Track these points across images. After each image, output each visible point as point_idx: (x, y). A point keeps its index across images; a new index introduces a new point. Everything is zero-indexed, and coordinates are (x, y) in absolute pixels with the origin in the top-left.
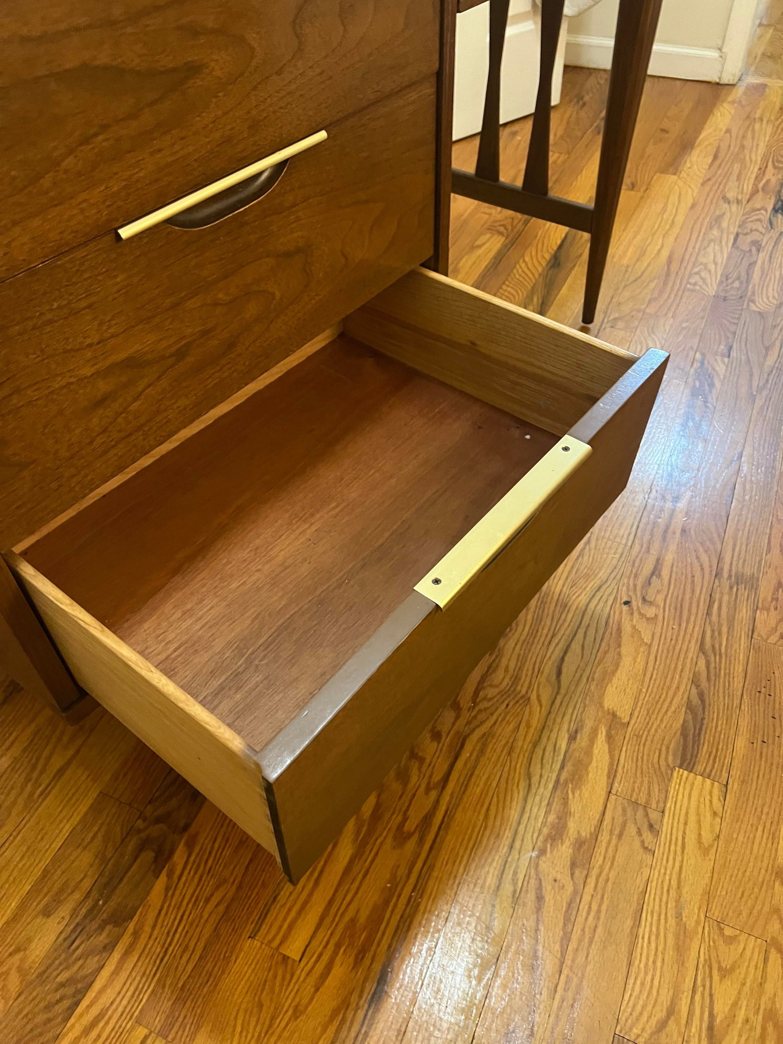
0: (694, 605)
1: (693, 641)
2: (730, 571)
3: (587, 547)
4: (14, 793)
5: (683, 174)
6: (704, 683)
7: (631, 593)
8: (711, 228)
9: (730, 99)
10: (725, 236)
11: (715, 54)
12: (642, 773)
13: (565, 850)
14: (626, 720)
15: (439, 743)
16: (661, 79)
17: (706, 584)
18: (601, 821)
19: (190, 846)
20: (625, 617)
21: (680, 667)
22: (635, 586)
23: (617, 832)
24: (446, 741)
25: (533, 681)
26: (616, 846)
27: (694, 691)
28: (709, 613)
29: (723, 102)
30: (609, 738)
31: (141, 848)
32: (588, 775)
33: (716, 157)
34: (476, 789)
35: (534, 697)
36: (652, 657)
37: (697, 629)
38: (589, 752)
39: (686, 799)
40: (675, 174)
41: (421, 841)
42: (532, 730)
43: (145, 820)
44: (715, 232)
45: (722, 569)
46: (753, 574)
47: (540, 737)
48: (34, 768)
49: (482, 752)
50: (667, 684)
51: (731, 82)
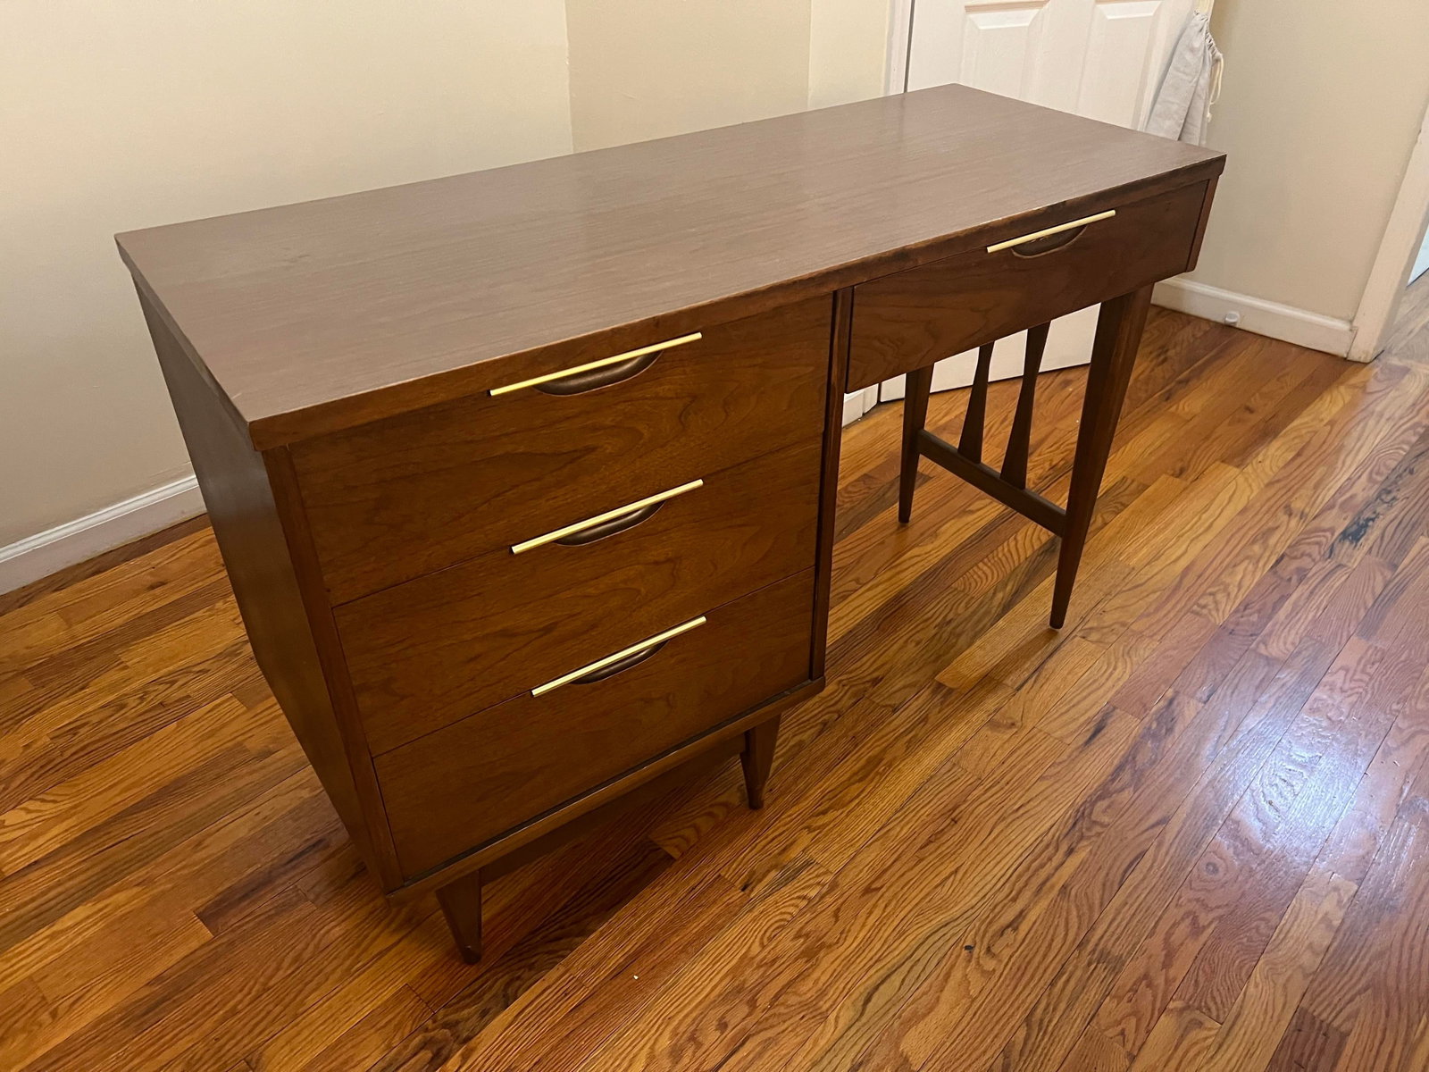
0: (1041, 971)
1: (1021, 1010)
2: (1097, 945)
3: (953, 876)
4: (335, 963)
5: (1249, 469)
6: (1015, 1054)
7: (978, 939)
8: (1254, 542)
9: (1353, 381)
10: (1267, 554)
11: (1340, 326)
14: (916, 1068)
15: (722, 1033)
16: (1274, 342)
17: (1064, 950)
19: (465, 1058)
20: (961, 962)
21: (995, 1032)
22: (985, 932)
24: (729, 1034)
25: (839, 1000)
27: (1000, 1061)
28: (1052, 984)
29: (1342, 383)
31: (423, 1046)
33: (1298, 455)
35: (832, 1017)
36: (971, 1012)
37: (1033, 996)
40: (1238, 466)
42: (817, 1049)
43: (435, 1021)
44: (1257, 548)
45: (1088, 941)
46: (1121, 957)
47: (822, 1058)
48: (358, 945)
49: (760, 1055)
50: (975, 1045)
51: (1362, 360)
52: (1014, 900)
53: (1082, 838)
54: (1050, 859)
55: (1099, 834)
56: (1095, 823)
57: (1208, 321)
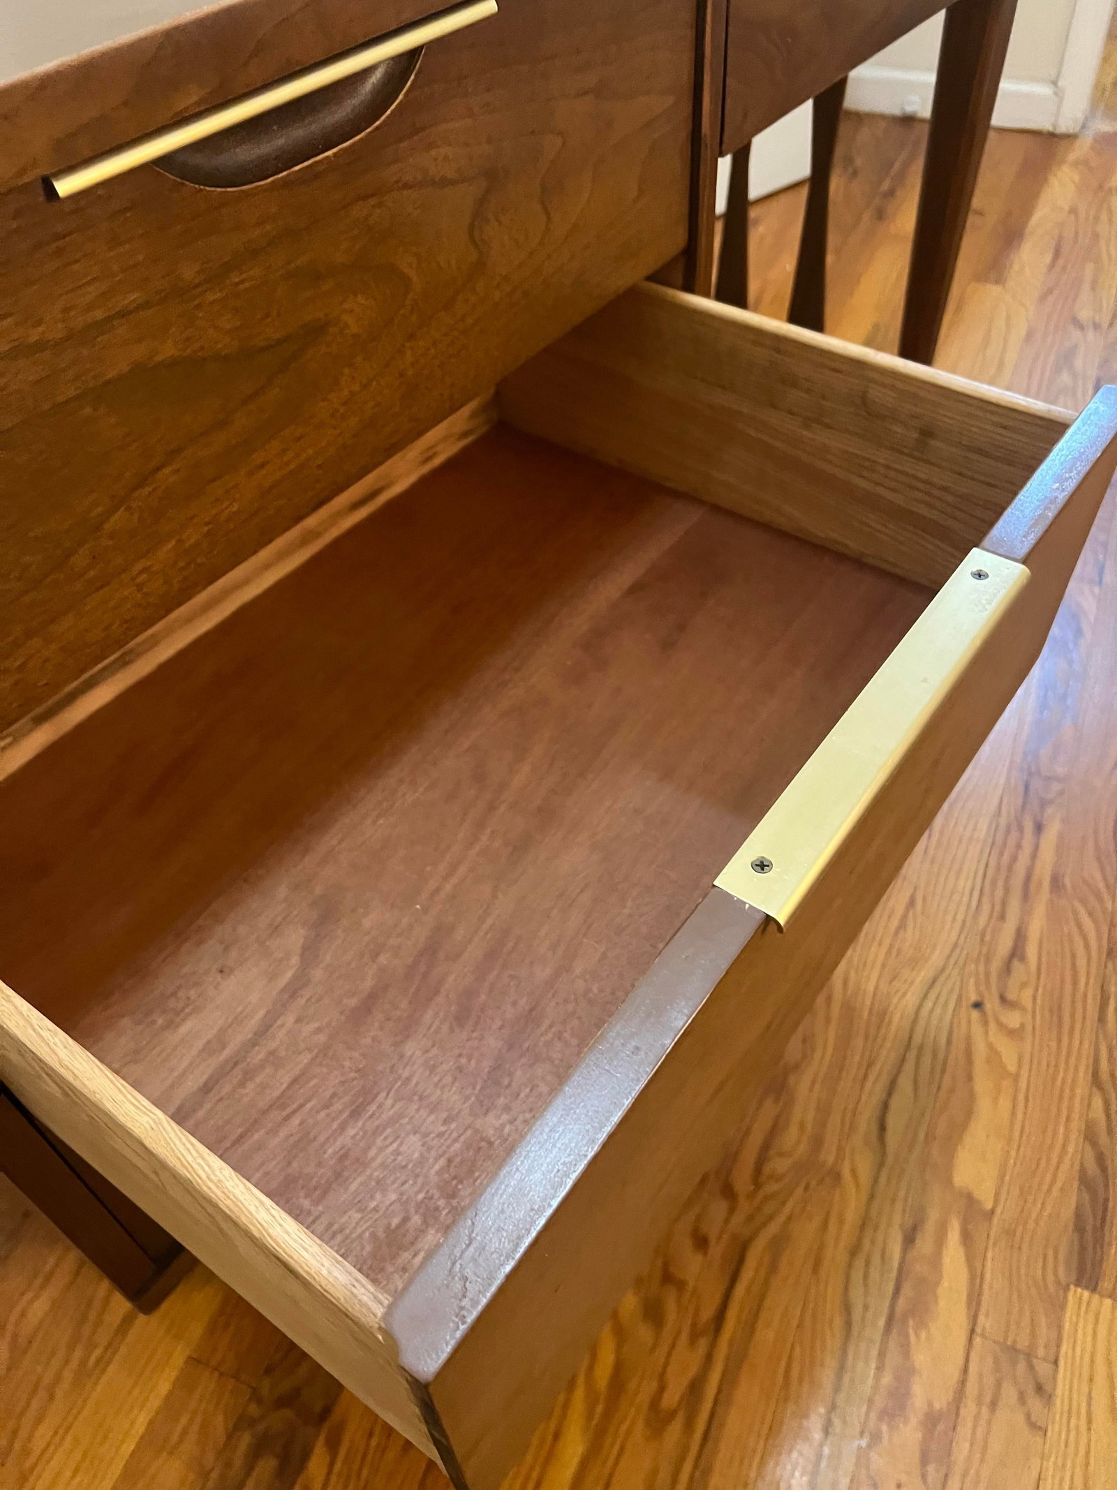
0: (1079, 1006)
1: (1082, 1069)
3: (911, 913)
4: (56, 1363)
5: (1011, 283)
6: (1103, 1139)
7: (982, 988)
8: (1058, 370)
9: (1072, 157)
10: (1080, 382)
11: (1045, 90)
12: (1019, 1296)
13: (910, 1433)
14: (989, 1206)
15: (705, 1254)
17: (1093, 970)
18: (963, 1382)
19: (333, 1445)
20: (977, 1030)
21: (1065, 1112)
22: (987, 975)
23: (988, 1398)
24: (717, 1250)
25: (843, 1144)
26: (989, 1422)
27: (1090, 1155)
28: (1102, 1019)
29: (1061, 163)
30: (966, 1237)
31: (257, 1452)
32: (936, 1302)
33: (1057, 254)
34: (766, 1335)
35: (846, 1173)
36: (1021, 1097)
37: (1086, 1045)
38: (936, 1261)
39: (1089, 1339)
40: (997, 282)
41: (689, 1426)
42: (847, 1227)
43: (260, 1401)
44: (1065, 378)
47: (859, 1239)
48: (84, 1319)
49: (773, 1268)
50: (1048, 1141)
51: (1071, 132)
52: (1002, 917)
53: (1044, 804)
54: (1019, 846)
55: (1061, 793)
56: (1048, 779)
57: (883, 117)
